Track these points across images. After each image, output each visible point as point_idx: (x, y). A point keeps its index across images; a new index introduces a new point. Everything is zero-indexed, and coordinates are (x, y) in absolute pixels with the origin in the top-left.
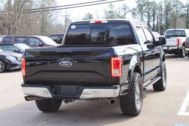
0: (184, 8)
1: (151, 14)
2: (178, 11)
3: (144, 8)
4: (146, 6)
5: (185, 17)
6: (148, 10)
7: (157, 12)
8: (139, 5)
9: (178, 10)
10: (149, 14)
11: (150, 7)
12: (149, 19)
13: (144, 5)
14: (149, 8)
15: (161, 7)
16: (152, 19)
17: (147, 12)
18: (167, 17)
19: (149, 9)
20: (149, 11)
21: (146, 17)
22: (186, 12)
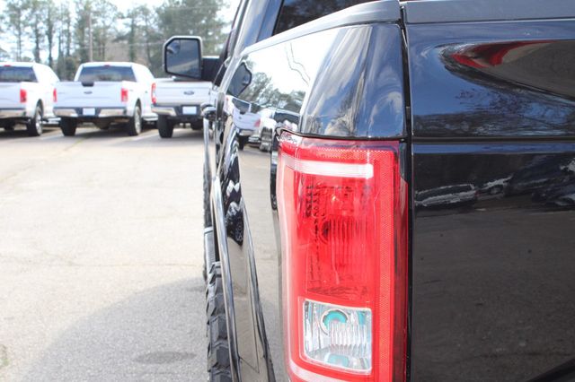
0: (123, 18)
1: (43, 32)
2: (109, 27)
3: (25, 14)
4: (29, 11)
5: (126, 42)
6: (33, 21)
7: (58, 27)
8: (12, 7)
9: (107, 23)
10: (36, 31)
11: (38, 12)
12: (37, 42)
13: (25, 7)
14: (37, 15)
15: (67, 14)
16: (47, 42)
17: (32, 25)
18: (83, 39)
19: (38, 17)
20: (37, 22)
21: (31, 37)
22: (128, 30)
